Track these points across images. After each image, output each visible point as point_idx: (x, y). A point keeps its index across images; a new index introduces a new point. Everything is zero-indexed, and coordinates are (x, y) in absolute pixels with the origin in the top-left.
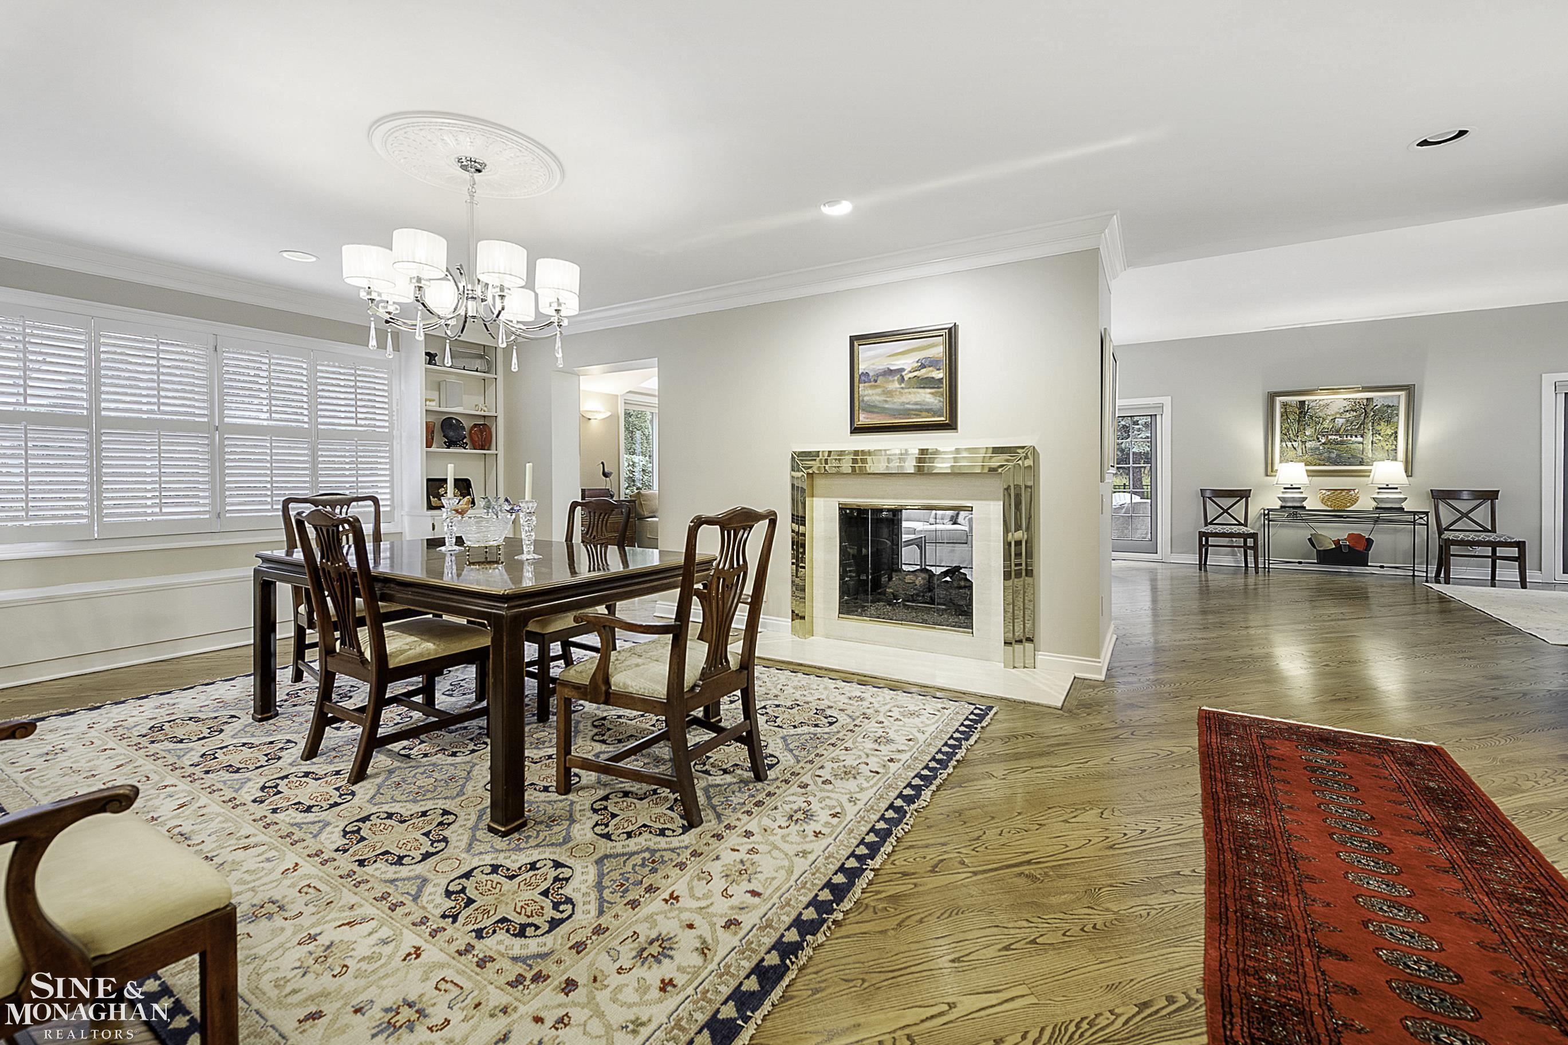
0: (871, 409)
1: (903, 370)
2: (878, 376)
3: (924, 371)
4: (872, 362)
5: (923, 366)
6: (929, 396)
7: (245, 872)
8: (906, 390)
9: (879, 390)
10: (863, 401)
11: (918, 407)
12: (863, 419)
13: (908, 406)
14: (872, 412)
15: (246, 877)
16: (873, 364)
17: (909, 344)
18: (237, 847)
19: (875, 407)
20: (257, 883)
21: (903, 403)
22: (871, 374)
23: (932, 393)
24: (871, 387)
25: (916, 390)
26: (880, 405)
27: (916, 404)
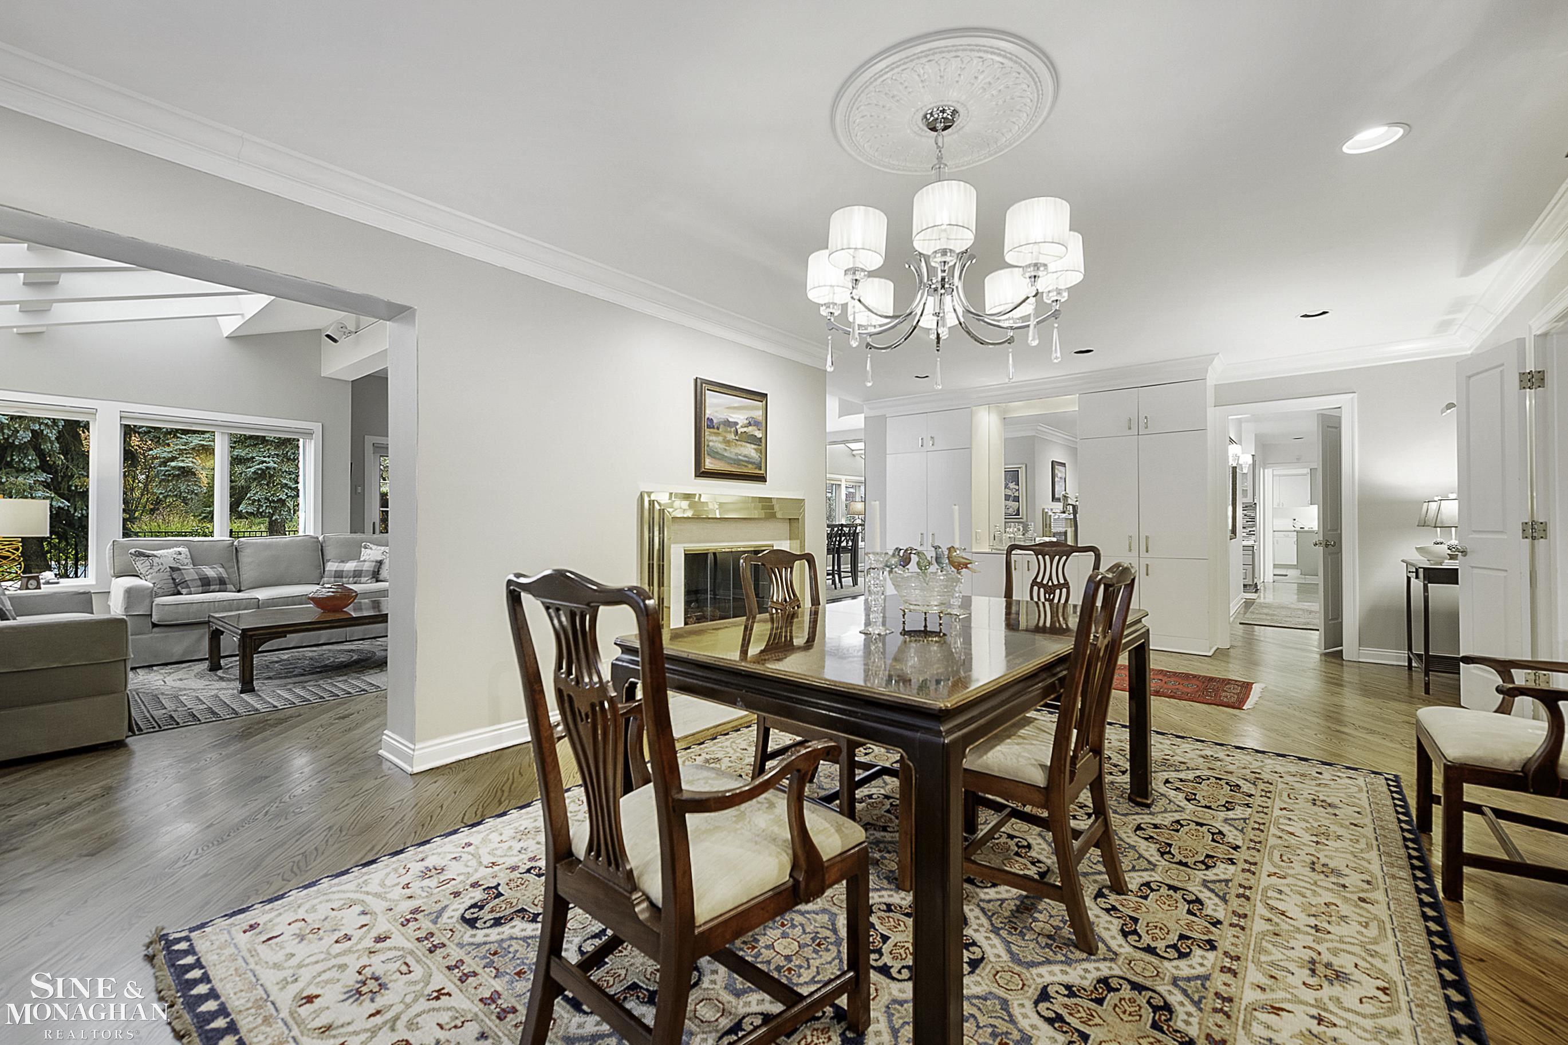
0: (715, 455)
1: (736, 424)
2: (719, 424)
3: (750, 428)
4: (717, 409)
5: (750, 424)
6: (753, 451)
7: (1306, 897)
8: (739, 443)
9: (720, 438)
10: (708, 446)
11: (746, 459)
12: (709, 464)
13: (740, 457)
14: (714, 458)
15: (1308, 893)
16: (716, 412)
17: (742, 402)
18: (1288, 919)
19: (717, 453)
20: (1308, 886)
21: (737, 454)
22: (715, 421)
23: (755, 449)
24: (715, 433)
25: (744, 444)
26: (720, 451)
27: (745, 456)
